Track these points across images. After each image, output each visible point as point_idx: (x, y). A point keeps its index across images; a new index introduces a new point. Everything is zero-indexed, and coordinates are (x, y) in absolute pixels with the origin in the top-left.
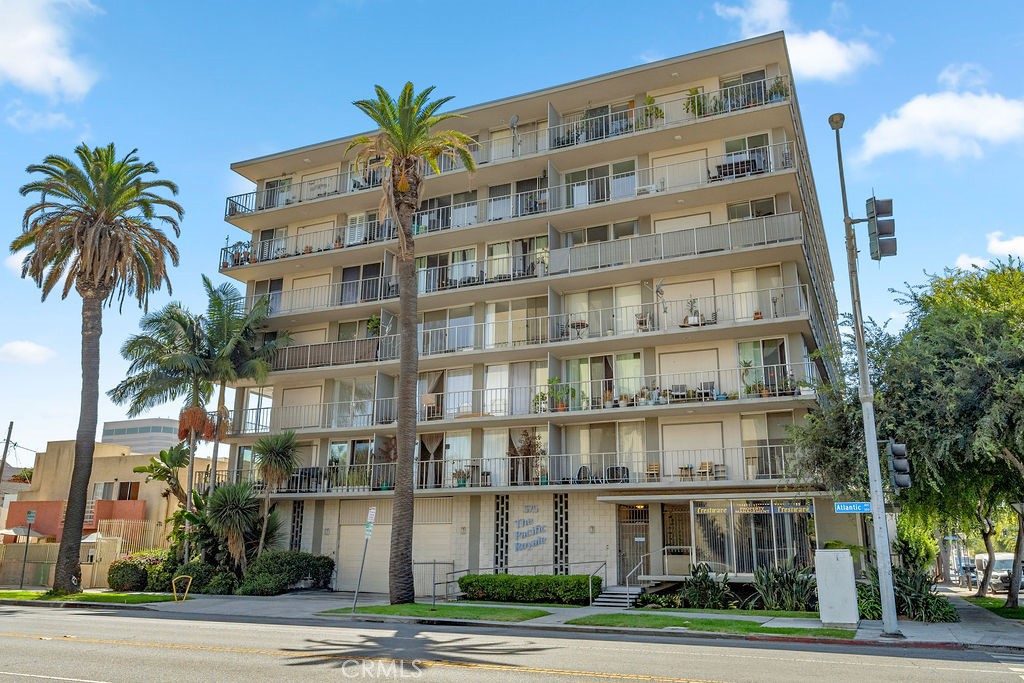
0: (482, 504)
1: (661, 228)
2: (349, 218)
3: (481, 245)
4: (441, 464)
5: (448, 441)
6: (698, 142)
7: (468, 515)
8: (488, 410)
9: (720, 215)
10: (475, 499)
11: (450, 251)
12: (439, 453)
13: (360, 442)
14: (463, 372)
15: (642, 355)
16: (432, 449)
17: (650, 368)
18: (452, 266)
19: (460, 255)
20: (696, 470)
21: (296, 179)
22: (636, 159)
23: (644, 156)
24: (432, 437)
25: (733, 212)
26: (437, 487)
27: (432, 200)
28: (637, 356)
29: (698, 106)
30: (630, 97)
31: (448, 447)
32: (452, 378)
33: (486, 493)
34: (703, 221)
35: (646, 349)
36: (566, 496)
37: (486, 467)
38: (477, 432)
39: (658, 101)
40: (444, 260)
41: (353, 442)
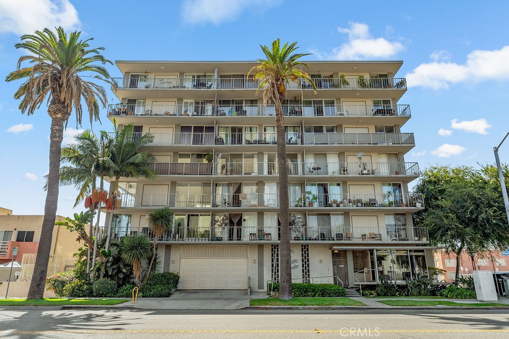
0: (264, 249)
1: (347, 131)
2: (184, 101)
3: (261, 126)
4: (241, 229)
5: (245, 217)
6: (361, 98)
7: (257, 254)
8: (266, 204)
9: (372, 130)
10: (261, 247)
11: (244, 126)
12: (239, 223)
13: (192, 215)
14: (252, 184)
15: (341, 185)
16: (236, 221)
17: (345, 191)
18: (245, 134)
19: (249, 129)
20: (368, 236)
21: (151, 76)
22: (335, 100)
23: (339, 99)
24: (236, 215)
25: (379, 130)
26: (238, 240)
27: (233, 101)
28: (338, 185)
29: (362, 83)
30: (331, 73)
31: (245, 220)
32: (245, 187)
33: (266, 244)
34: (365, 131)
35: (343, 182)
36: (307, 246)
37: (266, 231)
38: (261, 214)
39: (346, 77)
40: (240, 130)
41: (189, 215)
